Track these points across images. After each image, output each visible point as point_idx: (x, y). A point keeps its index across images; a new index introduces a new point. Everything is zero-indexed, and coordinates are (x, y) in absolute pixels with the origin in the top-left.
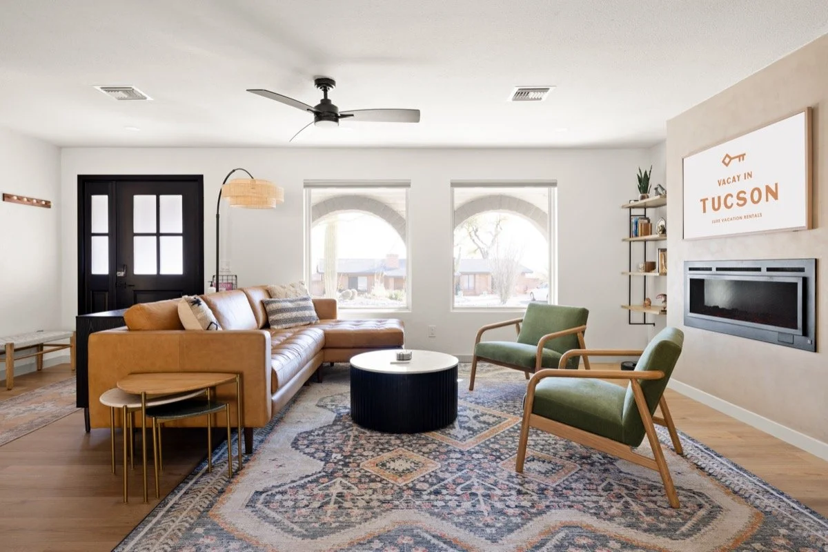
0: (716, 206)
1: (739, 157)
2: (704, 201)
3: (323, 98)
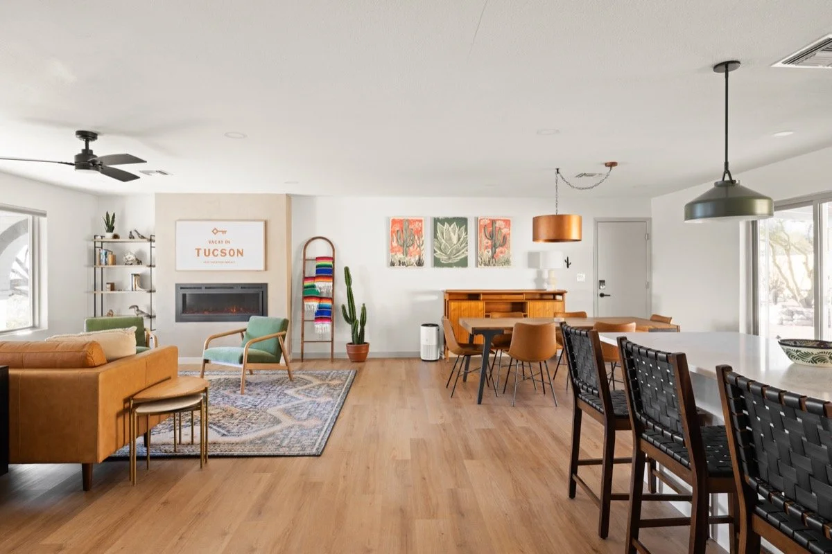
0: (207, 254)
1: (223, 232)
2: (198, 250)
3: (84, 148)
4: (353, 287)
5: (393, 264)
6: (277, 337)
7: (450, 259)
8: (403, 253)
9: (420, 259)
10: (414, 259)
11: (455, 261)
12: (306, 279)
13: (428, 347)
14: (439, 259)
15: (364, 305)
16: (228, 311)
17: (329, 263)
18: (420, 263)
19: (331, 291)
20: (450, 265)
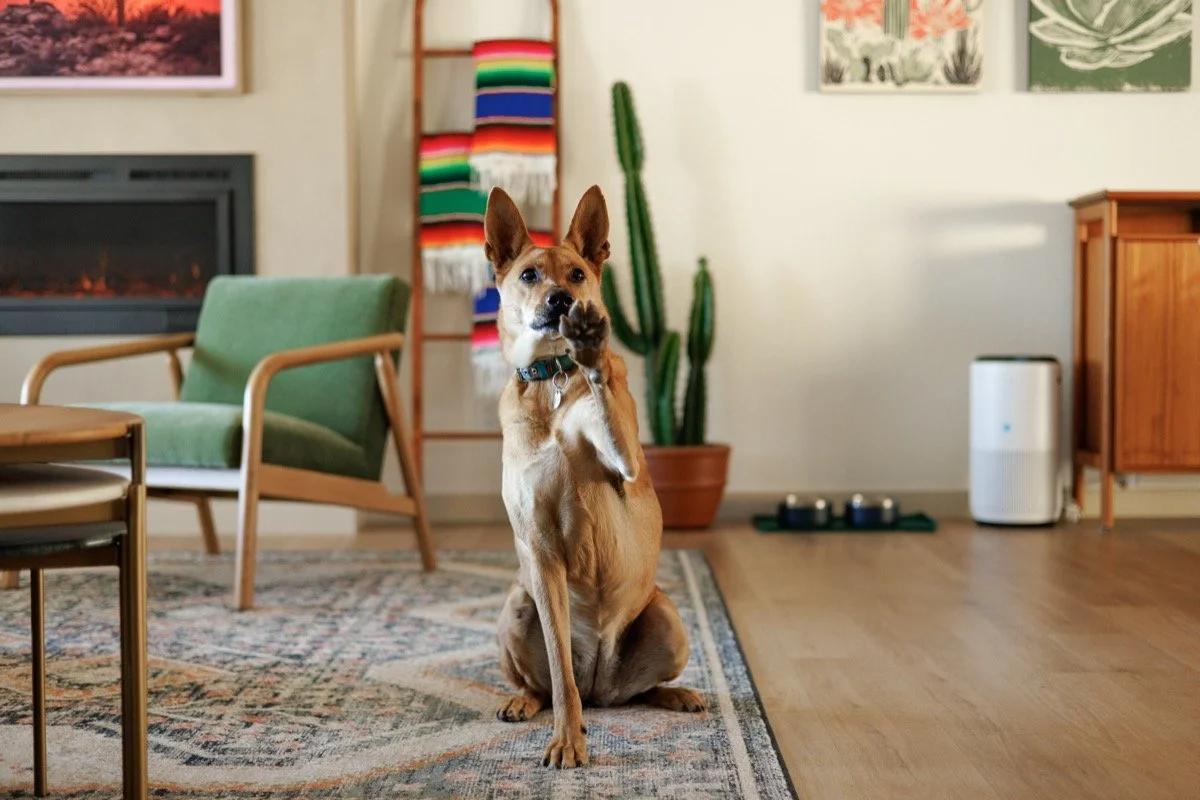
4: (649, 177)
5: (834, 75)
6: (367, 357)
7: (1105, 47)
8: (884, 23)
9: (962, 52)
10: (937, 53)
11: (1131, 60)
12: (425, 140)
13: (1010, 462)
14: (1054, 51)
15: (703, 262)
16: (71, 286)
17: (537, 64)
18: (962, 72)
19: (547, 199)
20: (1105, 81)
